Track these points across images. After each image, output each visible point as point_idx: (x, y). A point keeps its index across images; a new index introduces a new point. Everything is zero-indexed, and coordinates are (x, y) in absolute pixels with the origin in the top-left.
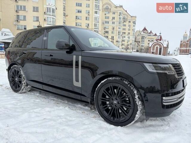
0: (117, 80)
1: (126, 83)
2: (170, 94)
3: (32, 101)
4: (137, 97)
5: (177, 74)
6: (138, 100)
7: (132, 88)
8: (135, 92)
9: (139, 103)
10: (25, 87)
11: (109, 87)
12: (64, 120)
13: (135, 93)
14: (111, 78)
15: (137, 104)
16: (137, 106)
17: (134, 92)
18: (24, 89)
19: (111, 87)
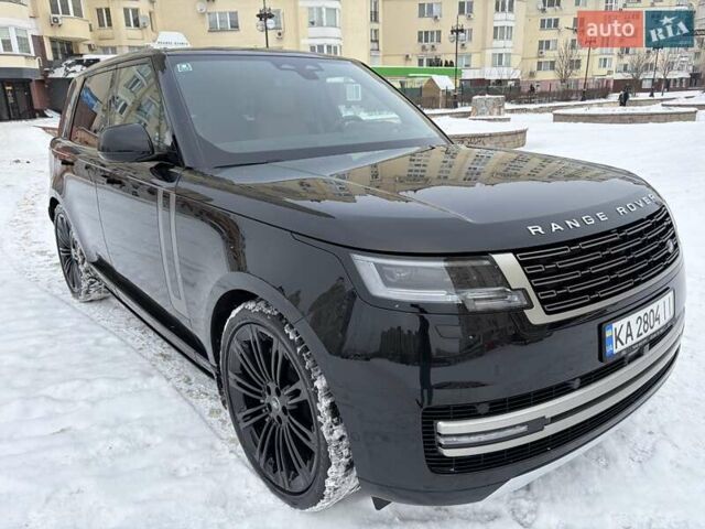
0: (266, 315)
1: (291, 337)
2: (484, 408)
3: (91, 342)
4: (323, 404)
5: (543, 302)
6: (329, 420)
7: (309, 364)
8: (320, 383)
9: (331, 433)
10: (92, 283)
11: (249, 342)
12: (117, 443)
13: (316, 389)
14: (250, 305)
15: (327, 438)
16: (326, 445)
17: (315, 384)
18: (93, 290)
19: (255, 343)
